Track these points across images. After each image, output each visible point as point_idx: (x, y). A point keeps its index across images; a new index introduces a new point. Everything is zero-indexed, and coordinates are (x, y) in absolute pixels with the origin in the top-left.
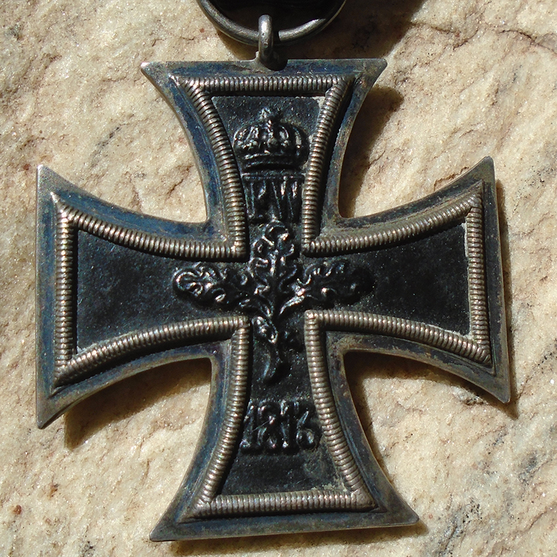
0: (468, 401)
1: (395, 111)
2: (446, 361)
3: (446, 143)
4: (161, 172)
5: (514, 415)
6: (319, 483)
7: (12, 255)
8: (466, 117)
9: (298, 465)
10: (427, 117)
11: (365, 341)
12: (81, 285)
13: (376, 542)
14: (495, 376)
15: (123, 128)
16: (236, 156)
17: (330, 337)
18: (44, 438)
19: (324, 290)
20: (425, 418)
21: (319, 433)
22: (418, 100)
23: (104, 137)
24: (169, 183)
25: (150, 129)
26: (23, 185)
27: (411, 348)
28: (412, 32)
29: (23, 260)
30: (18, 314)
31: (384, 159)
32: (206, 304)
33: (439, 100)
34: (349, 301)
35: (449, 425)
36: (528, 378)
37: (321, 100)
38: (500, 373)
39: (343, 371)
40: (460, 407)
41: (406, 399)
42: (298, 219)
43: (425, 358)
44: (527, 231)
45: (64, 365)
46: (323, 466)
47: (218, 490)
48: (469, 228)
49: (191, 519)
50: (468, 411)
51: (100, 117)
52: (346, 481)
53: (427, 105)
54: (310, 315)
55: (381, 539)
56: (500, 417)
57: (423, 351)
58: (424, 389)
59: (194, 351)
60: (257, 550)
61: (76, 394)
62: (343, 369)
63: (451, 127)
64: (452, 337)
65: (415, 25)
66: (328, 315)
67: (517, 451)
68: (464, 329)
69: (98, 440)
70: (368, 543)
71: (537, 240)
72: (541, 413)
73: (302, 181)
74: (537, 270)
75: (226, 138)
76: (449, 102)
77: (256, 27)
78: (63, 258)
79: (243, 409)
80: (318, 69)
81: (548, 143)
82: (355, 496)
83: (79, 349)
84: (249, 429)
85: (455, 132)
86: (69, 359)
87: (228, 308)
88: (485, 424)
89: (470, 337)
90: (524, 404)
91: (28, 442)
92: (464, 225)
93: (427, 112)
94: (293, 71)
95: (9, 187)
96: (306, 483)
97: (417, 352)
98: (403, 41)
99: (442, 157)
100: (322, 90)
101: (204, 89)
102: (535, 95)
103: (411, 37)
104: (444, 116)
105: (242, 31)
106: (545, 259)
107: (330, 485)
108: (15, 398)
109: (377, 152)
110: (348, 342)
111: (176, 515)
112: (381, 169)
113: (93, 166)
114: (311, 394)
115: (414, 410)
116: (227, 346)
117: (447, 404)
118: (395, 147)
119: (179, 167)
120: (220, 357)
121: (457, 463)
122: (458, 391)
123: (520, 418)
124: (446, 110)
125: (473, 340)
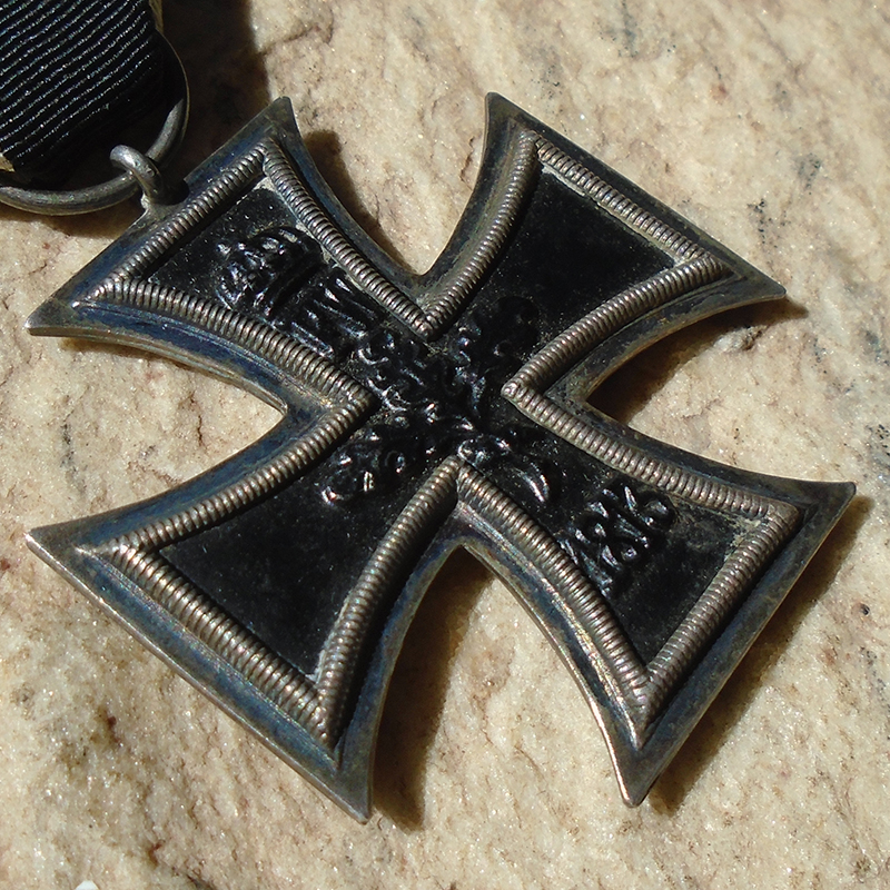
0: (746, 342)
1: (340, 150)
2: (687, 309)
3: (426, 134)
4: (168, 428)
5: (800, 312)
6: (723, 548)
7: (103, 669)
8: (415, 94)
9: (681, 551)
10: (378, 127)
11: (591, 366)
13: (840, 568)
14: (745, 278)
15: (71, 421)
16: (242, 312)
17: (553, 396)
18: (374, 850)
19: (496, 352)
20: (729, 402)
21: (661, 496)
22: (352, 122)
23: (60, 447)
24: (188, 432)
25: (102, 394)
26: (24, 586)
27: (640, 330)
28: (270, 62)
29: (123, 664)
30: (182, 738)
31: (384, 204)
33: (371, 102)
35: (757, 384)
36: (770, 265)
37: (266, 183)
40: (744, 358)
41: (689, 404)
43: (668, 327)
44: (599, 140)
46: (707, 527)
47: (641, 659)
49: (650, 728)
50: (756, 355)
51: (31, 433)
52: (746, 514)
53: (365, 118)
54: (509, 389)
55: (840, 558)
56: (792, 329)
57: (655, 321)
58: (694, 376)
59: (436, 552)
60: (743, 710)
62: (604, 416)
63: (411, 115)
64: (665, 278)
65: (265, 53)
66: (530, 370)
67: (847, 342)
69: (436, 786)
70: (833, 579)
71: (618, 141)
72: (820, 285)
73: (341, 273)
74: (652, 167)
75: (212, 304)
76: (382, 94)
79: (560, 552)
81: (520, 47)
83: (311, 677)
84: (592, 566)
85: (422, 117)
86: (315, 695)
87: (420, 469)
88: (787, 350)
89: (679, 261)
90: (796, 293)
91: (362, 873)
92: (546, 170)
93: (372, 124)
94: (201, 185)
95: (9, 604)
96: (712, 561)
97: (650, 328)
98: (271, 79)
99: (438, 150)
100: (256, 172)
101: (132, 276)
102: (454, 20)
103: (274, 69)
104: (393, 111)
106: (645, 152)
107: (737, 537)
108: (287, 840)
109: (370, 204)
110: (576, 385)
112: (393, 215)
113: (82, 491)
114: (607, 468)
115: (708, 408)
116: (463, 509)
117: (731, 368)
118: (382, 181)
119: (181, 406)
120: (470, 532)
121: (809, 412)
122: (726, 342)
123: (808, 308)
124: (389, 105)
125: (684, 263)
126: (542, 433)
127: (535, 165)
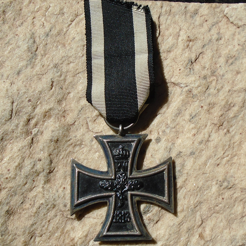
2: (160, 203)
6: (130, 230)
9: (126, 226)
11: (141, 198)
12: (80, 185)
14: (171, 207)
16: (114, 156)
17: (133, 197)
19: (132, 187)
21: (130, 219)
27: (152, 200)
32: (106, 189)
34: (138, 189)
37: (133, 144)
38: (172, 206)
39: (136, 205)
42: (127, 171)
43: (155, 202)
45: (76, 202)
46: (131, 226)
47: (108, 231)
48: (166, 173)
49: (103, 237)
52: (136, 229)
54: (129, 192)
57: (155, 201)
59: (104, 200)
61: (78, 209)
62: (136, 204)
64: (161, 198)
66: (133, 193)
68: (164, 196)
73: (128, 162)
75: (112, 153)
77: (119, 127)
78: (76, 179)
79: (114, 213)
80: (133, 136)
82: (138, 233)
84: (115, 217)
87: (111, 190)
89: (165, 198)
92: (164, 172)
94: (127, 137)
96: (127, 230)
97: (153, 201)
100: (133, 141)
101: (107, 142)
105: (115, 128)
107: (133, 230)
110: (137, 198)
111: (99, 236)
114: (129, 210)
116: (111, 199)
120: (109, 201)
125: (165, 199)
126: (127, 200)
127: (164, 170)
